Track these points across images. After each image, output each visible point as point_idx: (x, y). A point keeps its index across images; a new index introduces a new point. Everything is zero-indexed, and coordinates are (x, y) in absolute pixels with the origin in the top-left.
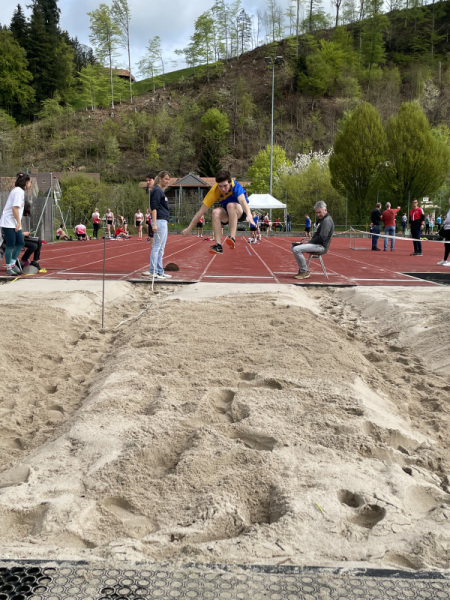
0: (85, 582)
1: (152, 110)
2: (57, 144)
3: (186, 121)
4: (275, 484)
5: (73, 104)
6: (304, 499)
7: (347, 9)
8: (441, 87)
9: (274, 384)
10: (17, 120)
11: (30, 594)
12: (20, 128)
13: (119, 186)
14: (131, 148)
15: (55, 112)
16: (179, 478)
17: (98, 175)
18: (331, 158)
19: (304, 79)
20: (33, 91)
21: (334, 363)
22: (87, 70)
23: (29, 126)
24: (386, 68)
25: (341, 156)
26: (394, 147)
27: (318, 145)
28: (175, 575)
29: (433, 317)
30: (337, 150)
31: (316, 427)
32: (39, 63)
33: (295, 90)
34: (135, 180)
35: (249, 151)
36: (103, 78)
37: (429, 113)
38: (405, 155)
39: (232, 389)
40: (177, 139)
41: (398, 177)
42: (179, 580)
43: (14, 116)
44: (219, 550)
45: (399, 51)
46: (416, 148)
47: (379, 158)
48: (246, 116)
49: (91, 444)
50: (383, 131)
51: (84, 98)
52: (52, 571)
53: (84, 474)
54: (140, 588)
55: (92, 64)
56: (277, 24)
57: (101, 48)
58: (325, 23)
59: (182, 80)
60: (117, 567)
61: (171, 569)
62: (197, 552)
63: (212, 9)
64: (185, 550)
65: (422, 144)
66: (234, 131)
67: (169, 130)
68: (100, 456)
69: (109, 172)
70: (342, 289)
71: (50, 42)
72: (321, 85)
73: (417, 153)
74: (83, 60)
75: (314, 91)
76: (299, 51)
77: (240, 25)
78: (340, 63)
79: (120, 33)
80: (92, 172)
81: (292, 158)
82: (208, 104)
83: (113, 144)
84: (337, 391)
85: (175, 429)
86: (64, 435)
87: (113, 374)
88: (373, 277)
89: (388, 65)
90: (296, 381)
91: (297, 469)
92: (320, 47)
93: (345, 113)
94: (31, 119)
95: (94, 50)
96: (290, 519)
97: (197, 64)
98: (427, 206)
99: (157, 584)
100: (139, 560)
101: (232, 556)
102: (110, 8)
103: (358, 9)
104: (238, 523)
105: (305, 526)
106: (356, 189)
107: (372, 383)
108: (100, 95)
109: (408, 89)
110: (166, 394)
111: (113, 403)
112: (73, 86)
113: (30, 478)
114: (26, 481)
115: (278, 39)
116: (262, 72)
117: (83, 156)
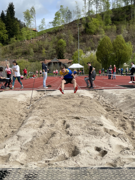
0: (20, 174)
1: (43, 40)
2: (15, 51)
3: (53, 43)
4: (76, 146)
5: (19, 39)
6: (84, 150)
7: (99, 9)
8: (128, 30)
9: (77, 118)
10: (3, 45)
11: (4, 177)
12: (4, 47)
13: (34, 63)
14: (37, 52)
15: (14, 42)
16: (48, 145)
17: (28, 60)
18: (96, 52)
19: (88, 29)
20: (7, 36)
21: (95, 112)
22: (23, 29)
23: (7, 46)
24: (112, 26)
25: (100, 52)
26: (115, 48)
27: (92, 49)
28: (46, 171)
29: (125, 98)
30: (98, 50)
31: (89, 129)
32: (9, 27)
33: (85, 33)
34: (39, 61)
35: (72, 51)
36: (28, 31)
37: (125, 38)
38: (118, 51)
39: (65, 120)
40: (51, 48)
41: (116, 57)
42: (47, 172)
43: (2, 43)
44: (59, 164)
45: (115, 20)
46: (121, 49)
47: (111, 52)
48: (71, 41)
49: (23, 137)
50: (111, 44)
51: (23, 37)
52: (10, 171)
53: (21, 145)
54: (35, 175)
55: (25, 27)
56: (79, 14)
57: (27, 22)
58: (93, 13)
59: (51, 31)
60: (29, 169)
61: (44, 169)
62: (52, 165)
63: (60, 10)
64: (49, 165)
65: (123, 47)
66: (67, 45)
67: (48, 46)
68: (26, 140)
69: (31, 59)
70: (100, 91)
71: (12, 21)
72: (93, 31)
73: (122, 50)
74: (22, 26)
75: (91, 33)
76: (86, 21)
77: (68, 14)
78: (98, 25)
79: (33, 18)
80: (25, 59)
81: (85, 53)
82: (60, 38)
83: (32, 50)
84: (95, 119)
85: (48, 132)
86: (16, 135)
87: (31, 117)
88: (109, 87)
89: (112, 24)
90: (84, 117)
91: (83, 141)
92: (92, 20)
93: (100, 39)
94: (7, 44)
95: (25, 23)
96: (80, 155)
97: (56, 26)
98: (126, 66)
99: (41, 173)
100: (36, 167)
101: (62, 165)
102: (30, 11)
103: (103, 9)
104: (65, 157)
105: (84, 157)
106: (104, 61)
107: (106, 117)
108: (27, 36)
109: (118, 31)
110: (46, 122)
111: (30, 125)
112: (19, 34)
113: (5, 147)
114: (4, 148)
115: (79, 18)
116: (75, 28)
117: (23, 54)
